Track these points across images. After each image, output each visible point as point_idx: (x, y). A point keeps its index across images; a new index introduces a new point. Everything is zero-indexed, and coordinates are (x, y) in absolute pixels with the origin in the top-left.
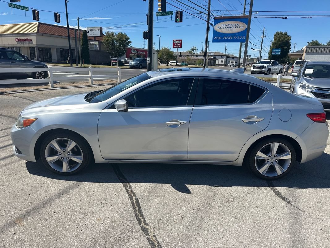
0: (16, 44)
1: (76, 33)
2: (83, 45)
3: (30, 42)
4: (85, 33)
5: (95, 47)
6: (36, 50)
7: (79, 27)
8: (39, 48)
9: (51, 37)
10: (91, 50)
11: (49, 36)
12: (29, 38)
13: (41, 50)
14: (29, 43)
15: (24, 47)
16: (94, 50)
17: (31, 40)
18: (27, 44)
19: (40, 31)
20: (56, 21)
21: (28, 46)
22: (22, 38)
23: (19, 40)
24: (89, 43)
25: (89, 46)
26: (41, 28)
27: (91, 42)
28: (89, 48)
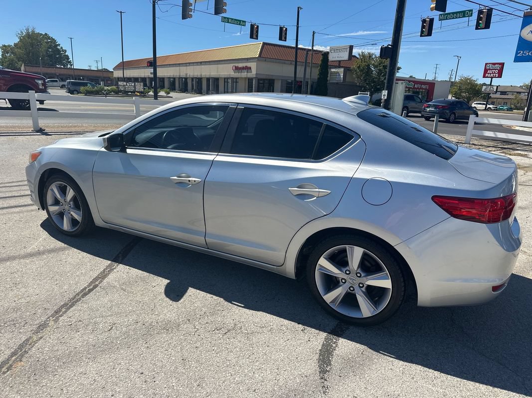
0: (233, 74)
1: (307, 56)
2: (320, 74)
3: (249, 71)
4: (326, 55)
5: (337, 77)
6: (254, 82)
7: (313, 46)
8: (259, 80)
9: (276, 62)
10: (331, 81)
11: (273, 62)
12: (248, 64)
13: (261, 82)
14: (247, 72)
15: (242, 78)
16: (335, 81)
17: (250, 68)
18: (244, 74)
19: (262, 56)
20: (280, 39)
21: (246, 76)
22: (240, 65)
23: (237, 69)
24: (329, 71)
25: (329, 75)
26: (265, 51)
27: (333, 70)
28: (328, 79)
